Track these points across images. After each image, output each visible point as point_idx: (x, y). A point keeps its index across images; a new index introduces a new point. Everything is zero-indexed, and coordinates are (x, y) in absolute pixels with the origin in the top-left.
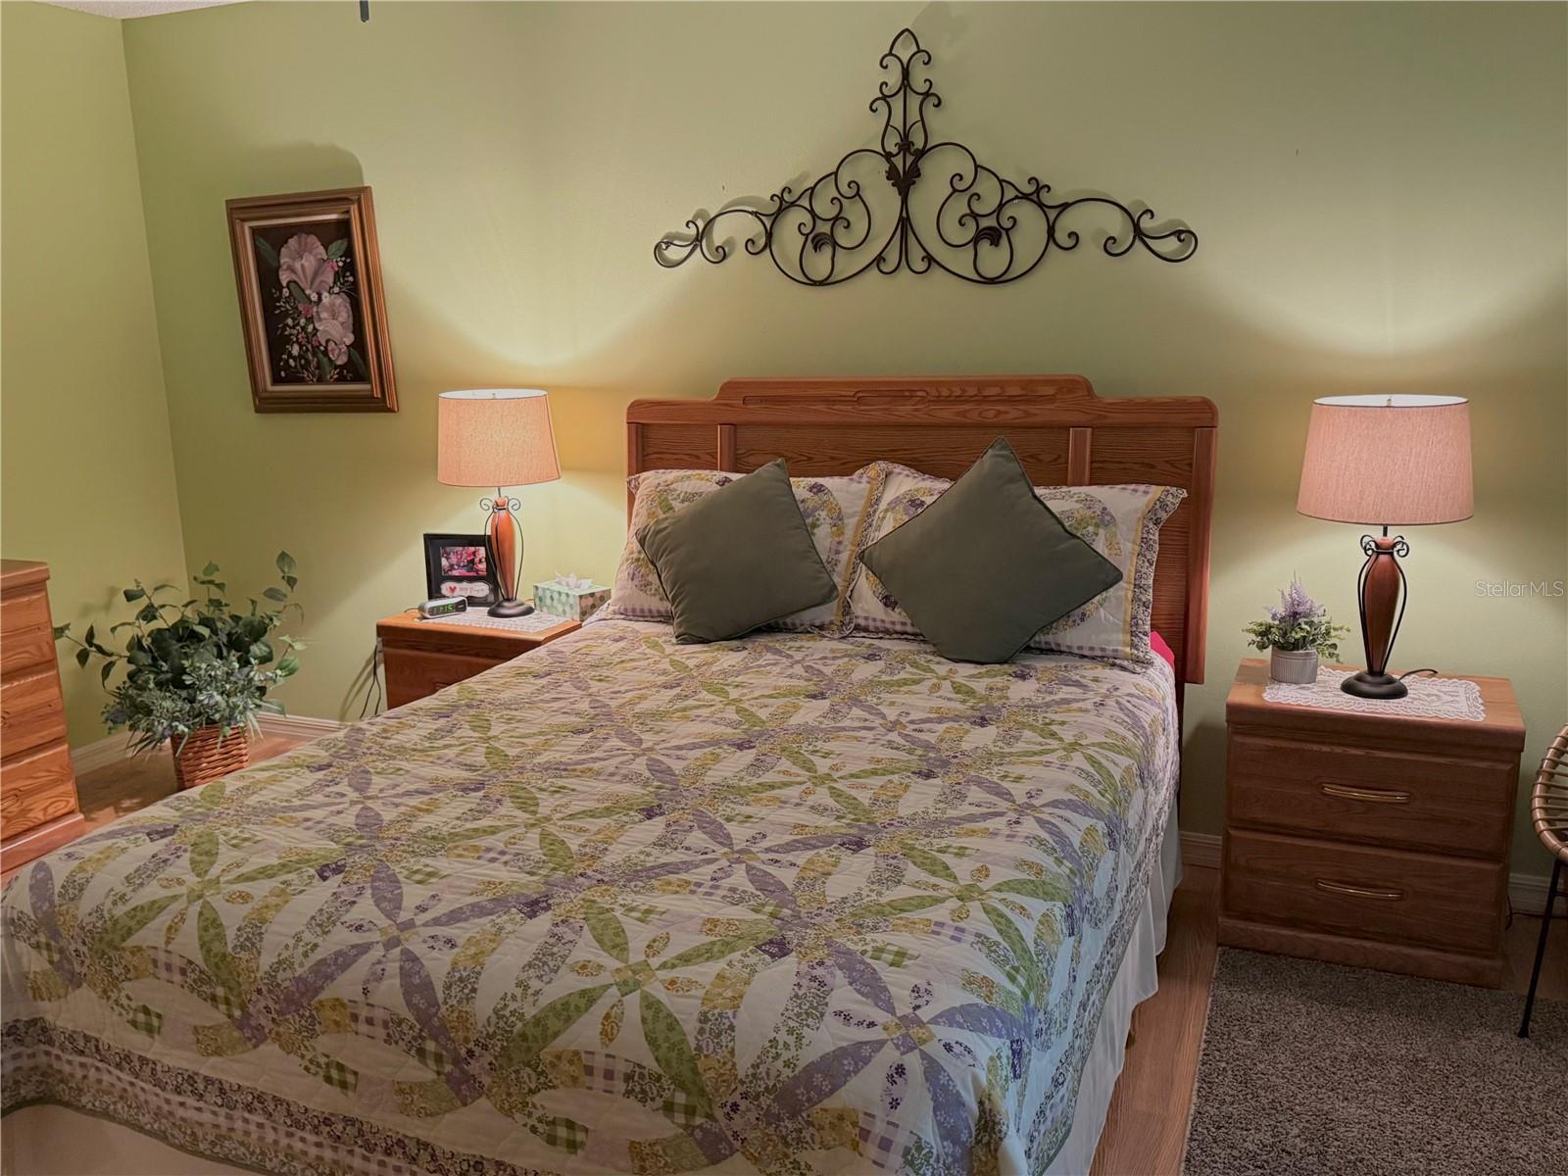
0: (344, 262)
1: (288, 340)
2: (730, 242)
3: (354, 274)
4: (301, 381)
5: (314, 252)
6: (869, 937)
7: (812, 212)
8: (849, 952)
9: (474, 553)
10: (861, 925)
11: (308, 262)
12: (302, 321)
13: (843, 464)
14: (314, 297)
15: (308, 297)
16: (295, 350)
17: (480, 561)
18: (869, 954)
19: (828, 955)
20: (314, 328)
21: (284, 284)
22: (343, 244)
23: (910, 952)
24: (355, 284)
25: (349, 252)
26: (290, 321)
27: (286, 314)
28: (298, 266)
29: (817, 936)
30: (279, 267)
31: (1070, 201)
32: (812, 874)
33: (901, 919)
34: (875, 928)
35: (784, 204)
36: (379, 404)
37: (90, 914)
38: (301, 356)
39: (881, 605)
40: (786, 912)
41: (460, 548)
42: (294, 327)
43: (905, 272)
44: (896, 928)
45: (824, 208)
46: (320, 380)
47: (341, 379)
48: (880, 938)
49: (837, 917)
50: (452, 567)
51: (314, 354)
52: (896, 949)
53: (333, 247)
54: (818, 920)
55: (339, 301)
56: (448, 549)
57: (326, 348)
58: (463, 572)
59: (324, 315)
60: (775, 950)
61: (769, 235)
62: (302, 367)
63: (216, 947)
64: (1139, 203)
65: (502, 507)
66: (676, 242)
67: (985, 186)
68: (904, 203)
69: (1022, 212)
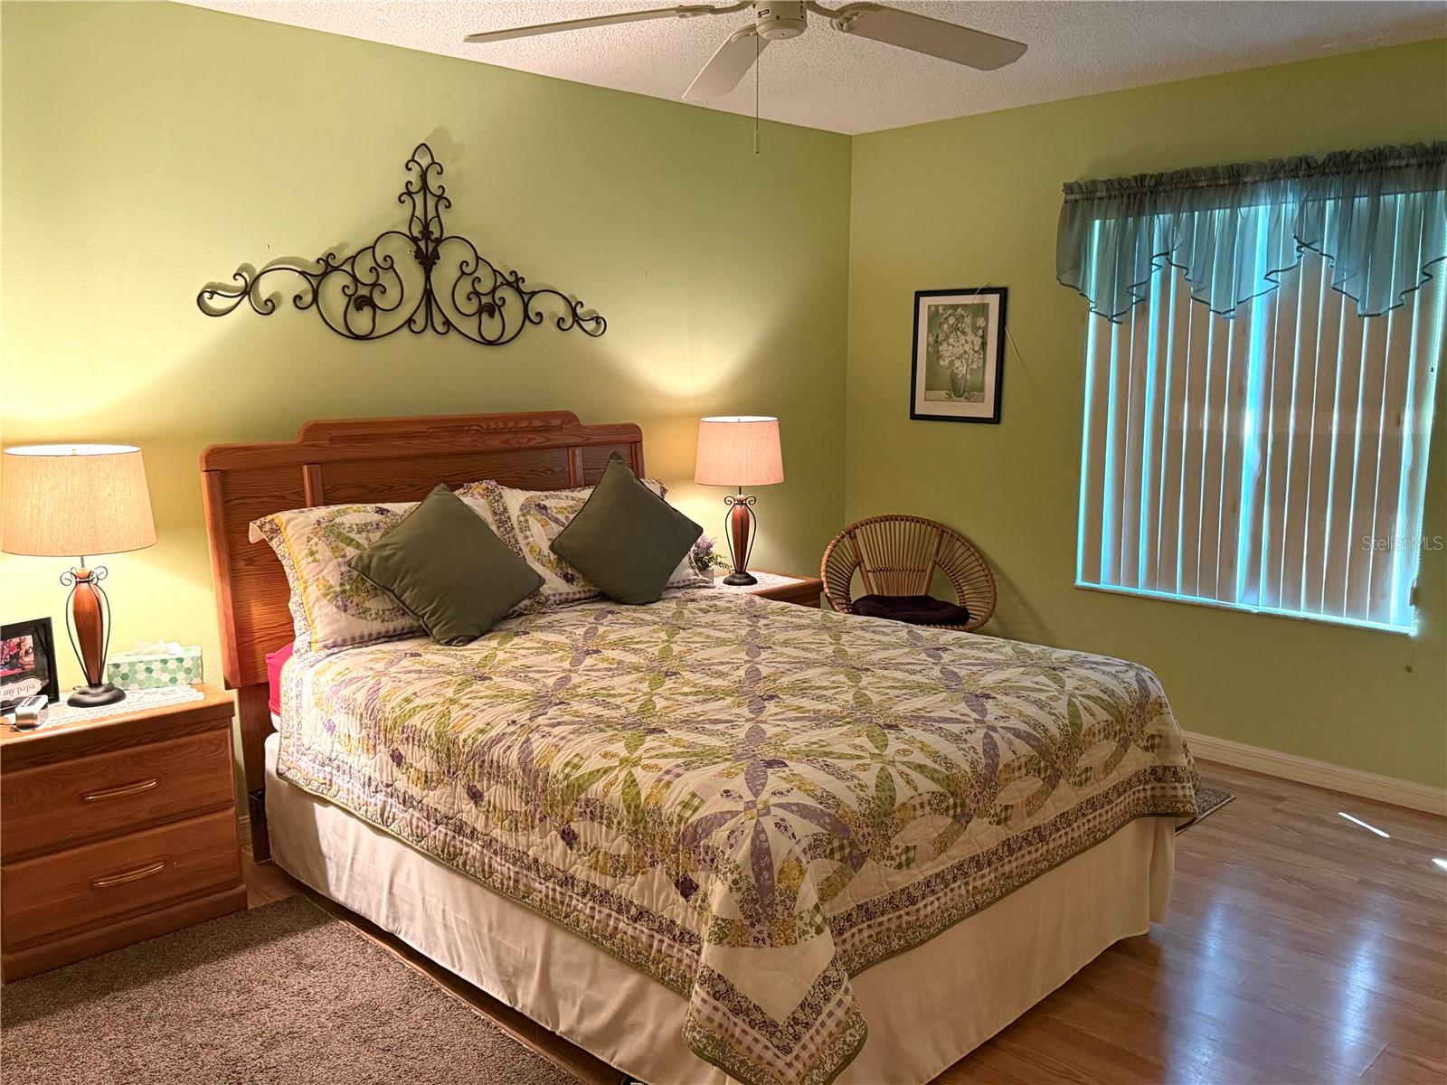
2: (278, 296)
31: (536, 291)
35: (329, 265)
39: (564, 582)
43: (429, 332)
45: (364, 274)
58: (6, 671)
61: (316, 293)
64: (574, 296)
65: (86, 579)
66: (219, 292)
67: (483, 272)
68: (428, 279)
69: (507, 293)
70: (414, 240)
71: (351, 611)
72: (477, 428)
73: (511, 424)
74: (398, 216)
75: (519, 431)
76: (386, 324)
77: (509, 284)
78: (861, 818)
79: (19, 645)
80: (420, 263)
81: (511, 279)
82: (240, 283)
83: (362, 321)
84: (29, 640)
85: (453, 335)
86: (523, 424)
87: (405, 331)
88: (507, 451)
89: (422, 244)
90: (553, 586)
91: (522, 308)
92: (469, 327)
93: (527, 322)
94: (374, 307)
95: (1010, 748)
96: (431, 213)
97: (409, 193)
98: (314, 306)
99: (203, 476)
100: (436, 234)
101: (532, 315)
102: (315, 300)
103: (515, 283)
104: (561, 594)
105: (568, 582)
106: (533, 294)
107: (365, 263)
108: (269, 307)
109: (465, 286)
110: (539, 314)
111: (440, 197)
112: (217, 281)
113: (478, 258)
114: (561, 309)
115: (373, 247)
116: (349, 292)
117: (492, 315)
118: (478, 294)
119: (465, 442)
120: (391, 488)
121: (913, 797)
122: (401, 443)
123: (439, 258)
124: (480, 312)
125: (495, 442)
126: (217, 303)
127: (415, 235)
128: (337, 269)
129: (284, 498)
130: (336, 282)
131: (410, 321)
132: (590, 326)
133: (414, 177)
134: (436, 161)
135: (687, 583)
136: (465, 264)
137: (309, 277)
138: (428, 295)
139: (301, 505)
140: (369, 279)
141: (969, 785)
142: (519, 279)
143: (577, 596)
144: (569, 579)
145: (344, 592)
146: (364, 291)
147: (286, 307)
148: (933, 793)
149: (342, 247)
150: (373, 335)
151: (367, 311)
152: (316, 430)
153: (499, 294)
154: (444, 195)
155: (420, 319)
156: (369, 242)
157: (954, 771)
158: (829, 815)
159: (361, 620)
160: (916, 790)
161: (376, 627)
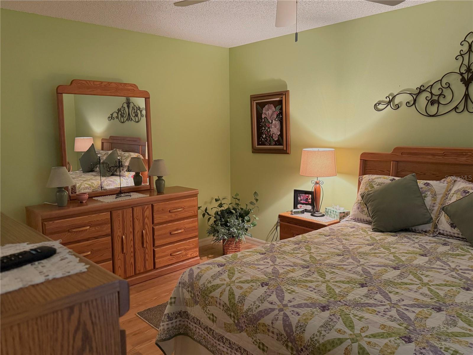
0: (280, 112)
1: (262, 133)
2: (401, 103)
3: (282, 115)
4: (265, 145)
5: (272, 109)
6: (443, 343)
7: (431, 93)
8: (435, 347)
9: (308, 196)
10: (440, 338)
11: (270, 112)
12: (267, 128)
13: (437, 177)
14: (271, 122)
15: (269, 122)
16: (264, 136)
17: (310, 199)
18: (443, 349)
19: (427, 346)
20: (270, 130)
21: (263, 118)
22: (280, 106)
23: (460, 352)
24: (282, 118)
25: (281, 109)
26: (263, 128)
27: (262, 126)
28: (267, 113)
29: (423, 339)
30: (262, 113)
32: (421, 317)
33: (456, 339)
34: (445, 340)
35: (421, 90)
36: (285, 152)
37: (202, 285)
38: (265, 138)
39: (450, 226)
40: (411, 328)
41: (304, 195)
42: (264, 130)
43: (466, 112)
44: (454, 342)
45: (436, 91)
46: (270, 145)
47: (276, 144)
48: (448, 344)
49: (431, 334)
50: (301, 200)
51: (269, 137)
52: (454, 349)
53: (277, 107)
54: (423, 333)
55: (277, 122)
56: (301, 194)
57: (272, 136)
58: (304, 202)
59: (273, 126)
60: (407, 340)
61: (415, 101)
62: (266, 141)
63: (233, 300)
65: (317, 183)
66: (382, 103)
68: (467, 89)
70: (461, 74)
72: (471, 154)
74: (454, 66)
76: (443, 109)
80: (463, 83)
82: (388, 100)
83: (433, 110)
84: (310, 196)
87: (454, 112)
89: (466, 76)
94: (439, 103)
97: (461, 55)
98: (414, 105)
99: (359, 161)
102: (415, 103)
107: (437, 86)
108: (398, 107)
112: (381, 100)
115: (441, 80)
116: (428, 99)
122: (430, 157)
126: (380, 107)
127: (461, 72)
128: (424, 90)
129: (384, 172)
130: (424, 95)
131: (456, 108)
133: (464, 48)
137: (412, 95)
138: (467, 96)
140: (439, 92)
143: (456, 235)
144: (453, 226)
146: (436, 98)
149: (428, 82)
150: (437, 115)
151: (436, 106)
155: (461, 107)
158: (193, 280)
159: (361, 214)
160: (220, 297)
161: (366, 217)
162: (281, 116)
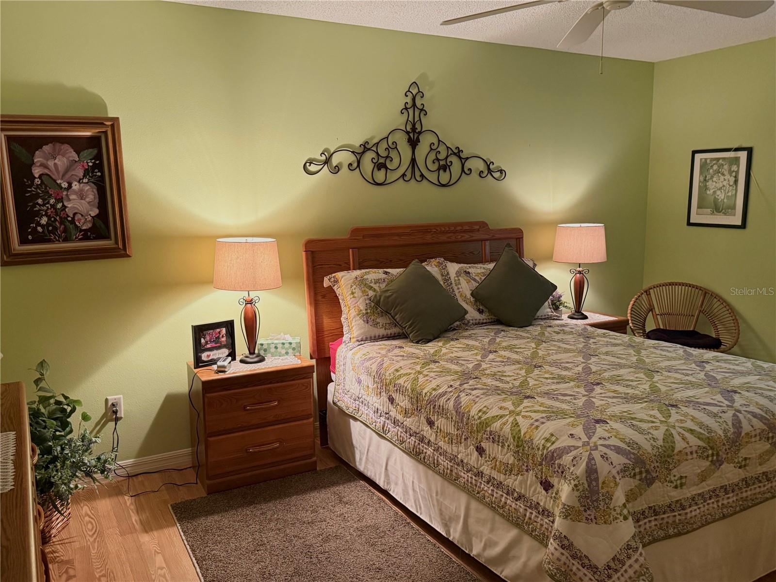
0: (94, 163)
3: (102, 171)
5: (67, 155)
7: (377, 153)
11: (61, 162)
12: (52, 201)
14: (65, 185)
15: (59, 186)
16: (44, 220)
17: (223, 336)
20: (63, 205)
21: (37, 175)
22: (94, 152)
25: (99, 157)
26: (40, 201)
27: (37, 196)
28: (51, 163)
30: (33, 163)
31: (469, 157)
35: (365, 147)
36: (120, 252)
38: (48, 225)
41: (212, 331)
42: (44, 205)
43: (413, 181)
46: (66, 240)
47: (86, 238)
50: (207, 343)
51: (61, 223)
53: (85, 153)
55: (87, 188)
56: (205, 332)
57: (73, 218)
58: (214, 345)
59: (72, 197)
61: (359, 162)
62: (49, 232)
64: (488, 159)
65: (250, 302)
66: (314, 162)
67: (442, 149)
68: (413, 153)
69: (454, 159)
70: (408, 133)
71: (370, 323)
72: (435, 230)
73: (453, 228)
74: (400, 121)
75: (455, 232)
76: (392, 176)
77: (455, 154)
78: (653, 457)
79: (219, 333)
80: (410, 145)
81: (456, 151)
82: (324, 158)
84: (224, 330)
85: (425, 182)
86: (459, 228)
88: (449, 242)
89: (411, 135)
90: (472, 315)
91: (461, 165)
92: (433, 177)
93: (463, 173)
94: (387, 168)
95: (750, 424)
96: (417, 119)
97: (406, 109)
98: (358, 169)
99: (304, 253)
100: (419, 130)
101: (466, 170)
102: (358, 166)
103: (458, 153)
104: (476, 320)
105: (480, 313)
106: (467, 158)
107: (384, 145)
109: (432, 156)
110: (470, 170)
111: (422, 110)
112: (313, 157)
113: (439, 141)
114: (481, 166)
115: (387, 138)
116: (374, 161)
117: (445, 171)
118: (438, 160)
119: (428, 238)
120: (391, 261)
121: (686, 448)
122: (396, 238)
123: (419, 142)
124: (439, 169)
125: (444, 238)
126: (313, 168)
127: (408, 130)
128: (369, 149)
129: (340, 265)
130: (369, 156)
131: (404, 175)
132: (497, 175)
133: (409, 100)
134: (420, 91)
135: (547, 317)
136: (433, 144)
138: (413, 161)
139: (348, 269)
140: (385, 154)
141: (722, 444)
142: (460, 151)
143: (485, 321)
144: (481, 312)
145: (367, 313)
146: (382, 161)
147: (345, 170)
148: (699, 446)
149: (372, 138)
150: (385, 183)
151: (383, 171)
152: (356, 231)
153: (449, 159)
154: (424, 109)
155: (409, 174)
156: (385, 135)
157: (713, 434)
158: (633, 454)
159: (375, 328)
160: (688, 444)
161: (382, 332)
162: (99, 174)
